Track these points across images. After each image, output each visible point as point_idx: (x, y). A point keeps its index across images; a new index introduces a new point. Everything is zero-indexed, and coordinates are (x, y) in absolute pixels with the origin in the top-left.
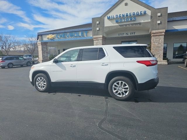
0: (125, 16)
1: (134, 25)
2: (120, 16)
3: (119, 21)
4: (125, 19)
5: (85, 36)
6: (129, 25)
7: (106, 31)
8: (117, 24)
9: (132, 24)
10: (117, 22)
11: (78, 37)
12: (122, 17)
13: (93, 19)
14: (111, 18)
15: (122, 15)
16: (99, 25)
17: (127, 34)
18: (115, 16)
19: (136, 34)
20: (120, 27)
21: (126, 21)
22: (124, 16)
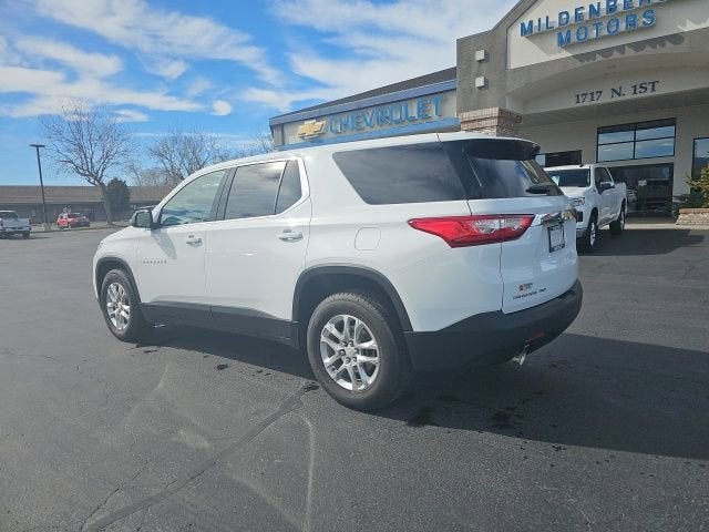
0: (603, 13)
1: (648, 50)
2: (578, 16)
3: (574, 39)
4: (605, 24)
5: (435, 117)
6: (621, 49)
7: (516, 87)
8: (565, 54)
9: (637, 46)
10: (564, 43)
11: (407, 123)
12: (587, 18)
13: (462, 43)
14: (535, 30)
15: (587, 10)
16: (484, 65)
17: (619, 95)
18: (554, 19)
19: (661, 90)
20: (578, 64)
21: (605, 32)
22: (598, 13)
